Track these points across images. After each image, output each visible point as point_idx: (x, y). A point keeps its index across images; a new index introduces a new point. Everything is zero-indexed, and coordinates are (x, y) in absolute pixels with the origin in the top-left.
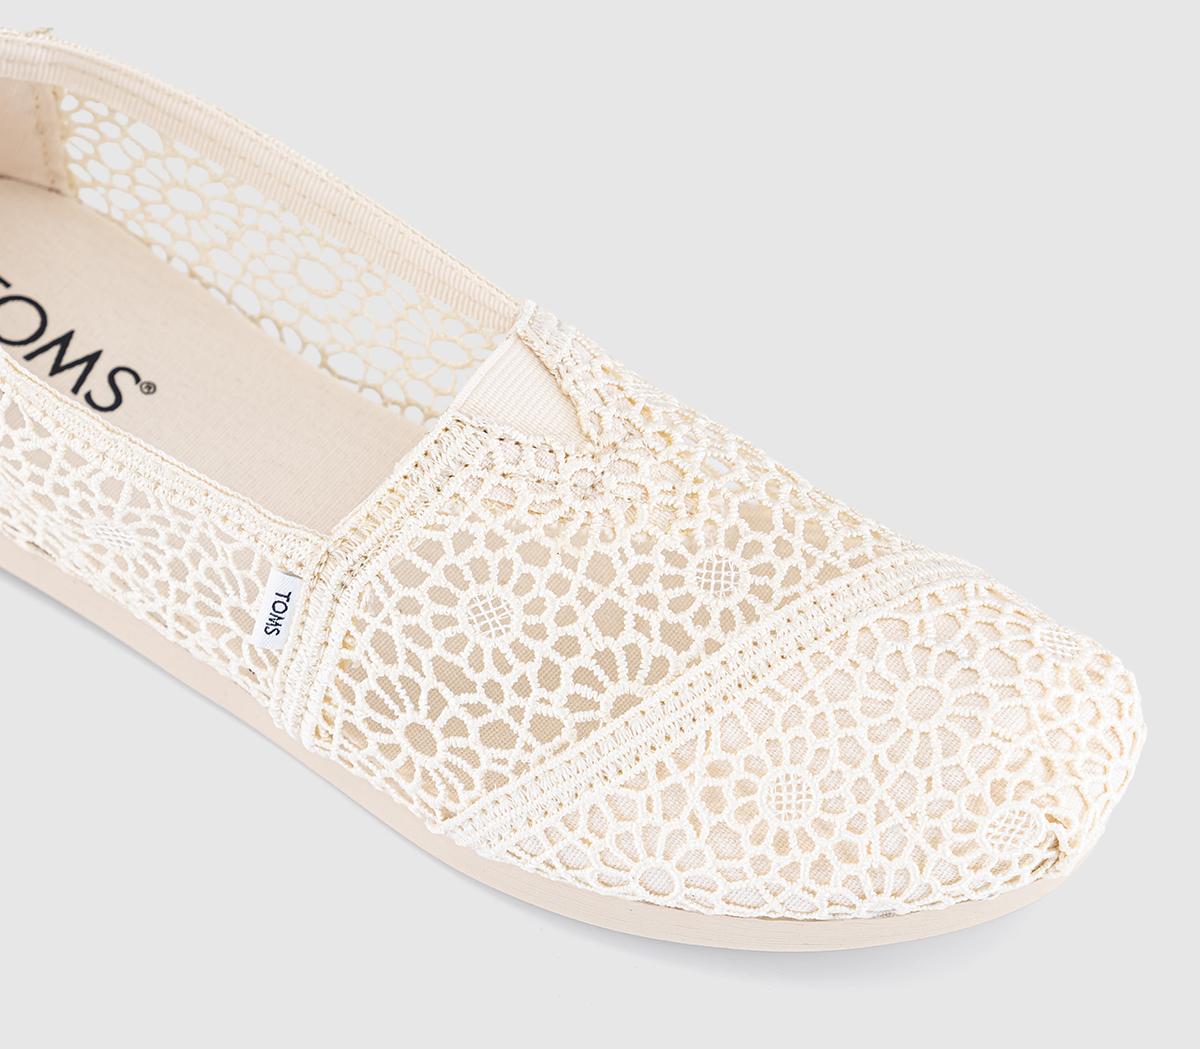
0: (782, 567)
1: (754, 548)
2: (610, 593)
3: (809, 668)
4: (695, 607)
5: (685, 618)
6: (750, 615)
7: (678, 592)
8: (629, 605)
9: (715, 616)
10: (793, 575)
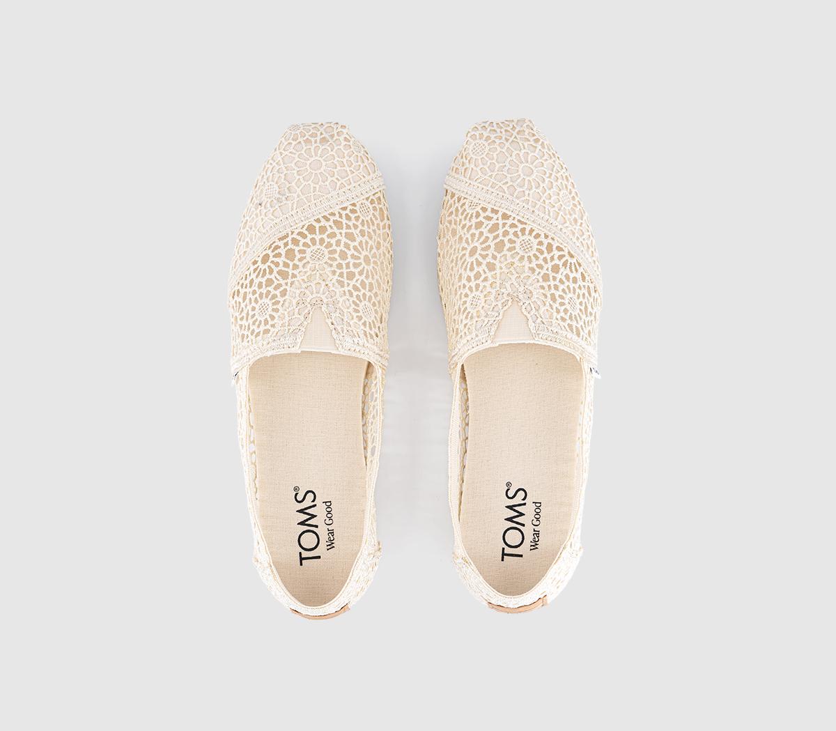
0: (512, 231)
1: (511, 241)
2: (550, 272)
3: (537, 206)
4: (539, 247)
5: (544, 248)
6: (532, 231)
7: (538, 254)
8: (550, 265)
9: (538, 240)
10: (513, 226)
